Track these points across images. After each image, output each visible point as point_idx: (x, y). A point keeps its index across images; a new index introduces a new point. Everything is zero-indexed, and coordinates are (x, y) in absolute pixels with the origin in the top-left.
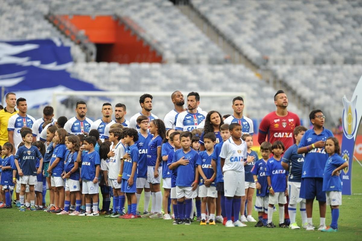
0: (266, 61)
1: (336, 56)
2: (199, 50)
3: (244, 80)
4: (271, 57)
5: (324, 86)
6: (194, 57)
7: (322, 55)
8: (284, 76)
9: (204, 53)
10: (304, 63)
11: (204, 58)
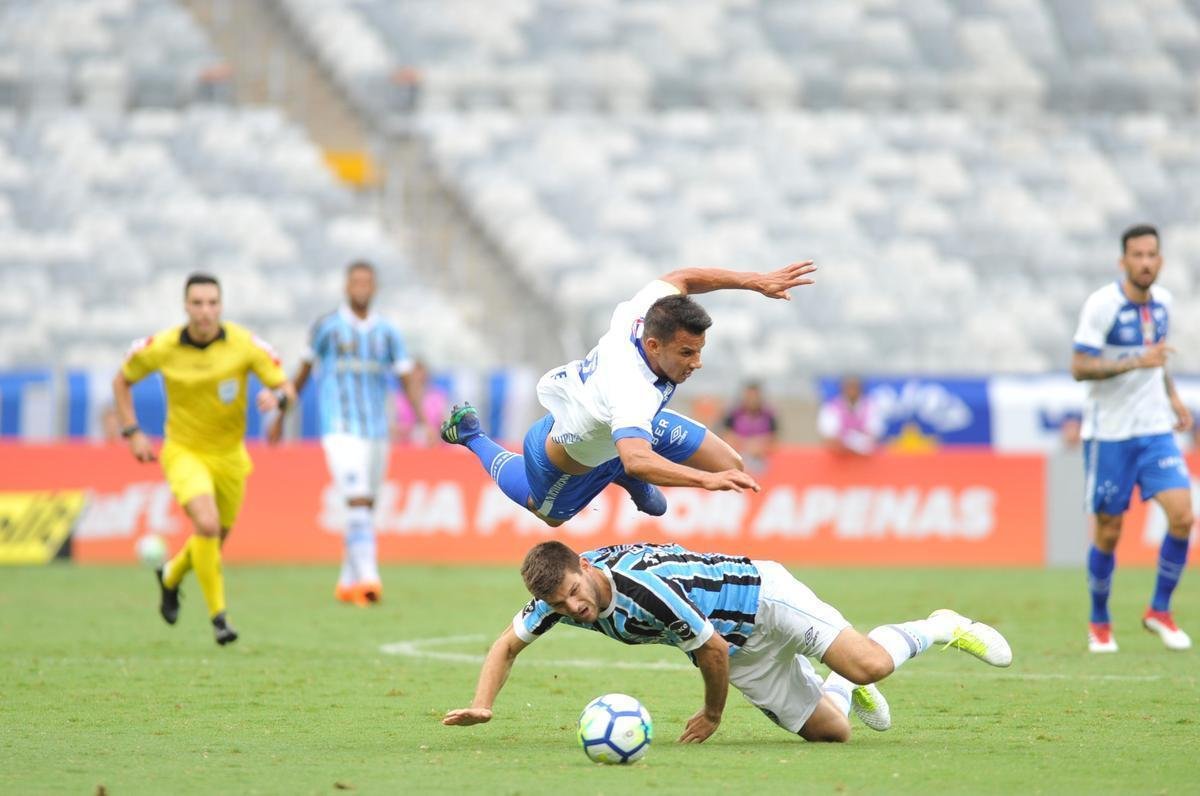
0: (408, 94)
1: (767, 69)
2: (99, 38)
3: (255, 184)
4: (438, 76)
5: (637, 216)
6: (59, 70)
7: (698, 63)
8: (466, 163)
9: (114, 52)
10: (602, 103)
11: (107, 76)
